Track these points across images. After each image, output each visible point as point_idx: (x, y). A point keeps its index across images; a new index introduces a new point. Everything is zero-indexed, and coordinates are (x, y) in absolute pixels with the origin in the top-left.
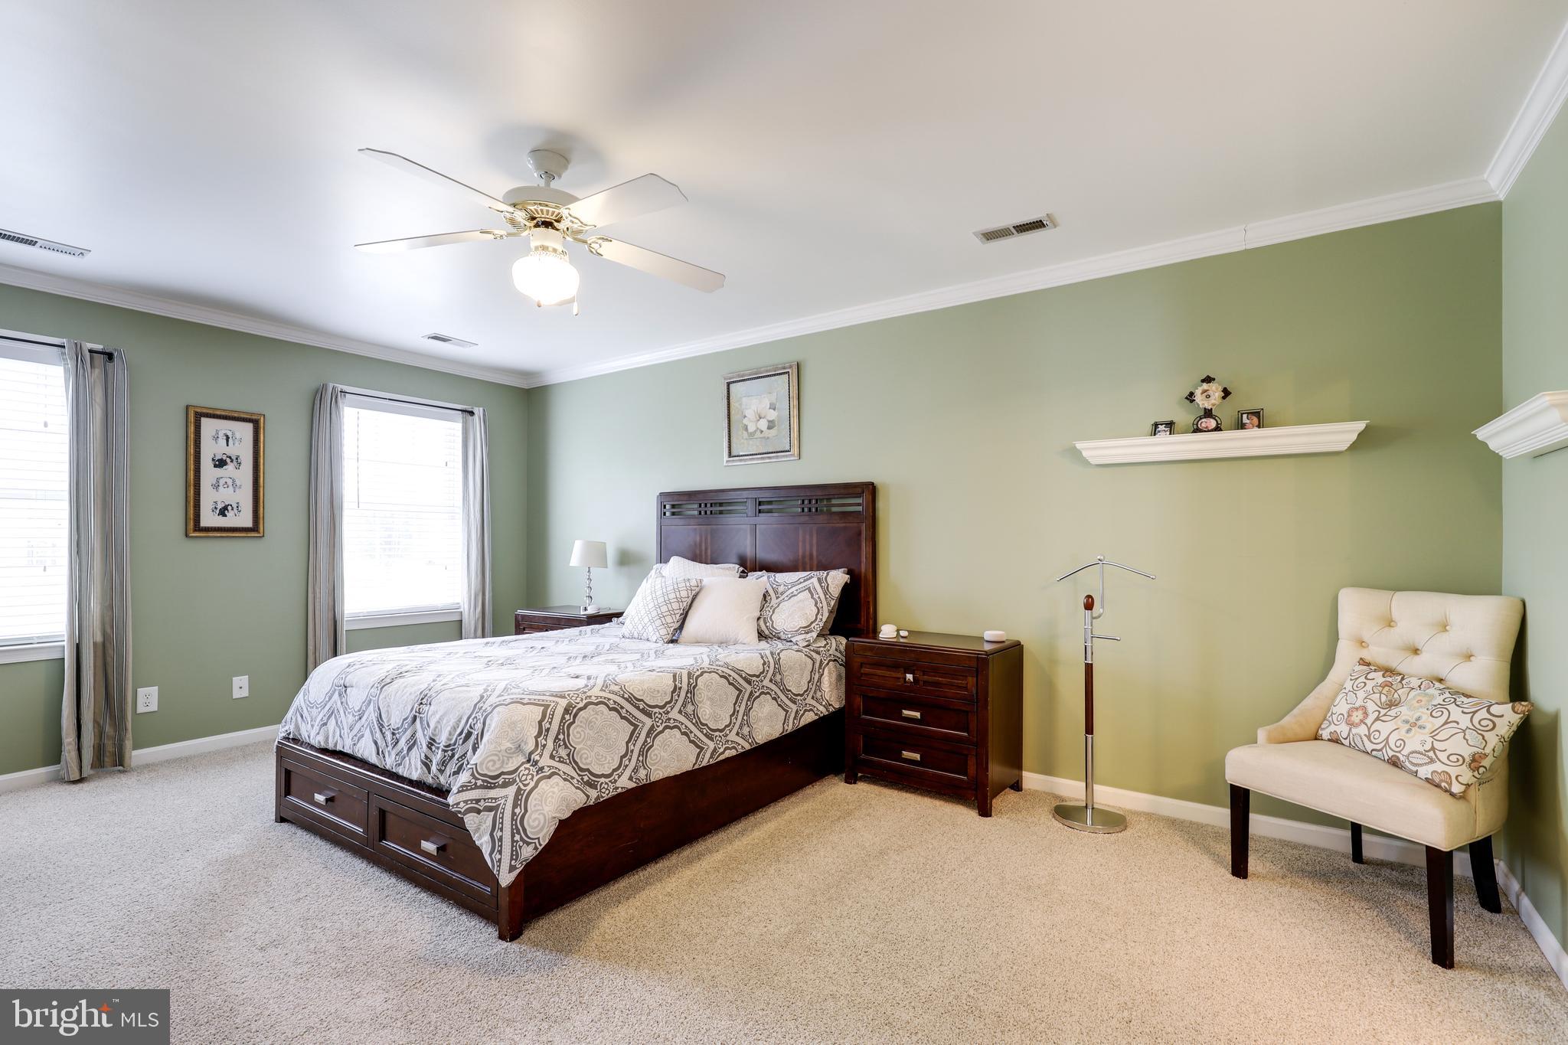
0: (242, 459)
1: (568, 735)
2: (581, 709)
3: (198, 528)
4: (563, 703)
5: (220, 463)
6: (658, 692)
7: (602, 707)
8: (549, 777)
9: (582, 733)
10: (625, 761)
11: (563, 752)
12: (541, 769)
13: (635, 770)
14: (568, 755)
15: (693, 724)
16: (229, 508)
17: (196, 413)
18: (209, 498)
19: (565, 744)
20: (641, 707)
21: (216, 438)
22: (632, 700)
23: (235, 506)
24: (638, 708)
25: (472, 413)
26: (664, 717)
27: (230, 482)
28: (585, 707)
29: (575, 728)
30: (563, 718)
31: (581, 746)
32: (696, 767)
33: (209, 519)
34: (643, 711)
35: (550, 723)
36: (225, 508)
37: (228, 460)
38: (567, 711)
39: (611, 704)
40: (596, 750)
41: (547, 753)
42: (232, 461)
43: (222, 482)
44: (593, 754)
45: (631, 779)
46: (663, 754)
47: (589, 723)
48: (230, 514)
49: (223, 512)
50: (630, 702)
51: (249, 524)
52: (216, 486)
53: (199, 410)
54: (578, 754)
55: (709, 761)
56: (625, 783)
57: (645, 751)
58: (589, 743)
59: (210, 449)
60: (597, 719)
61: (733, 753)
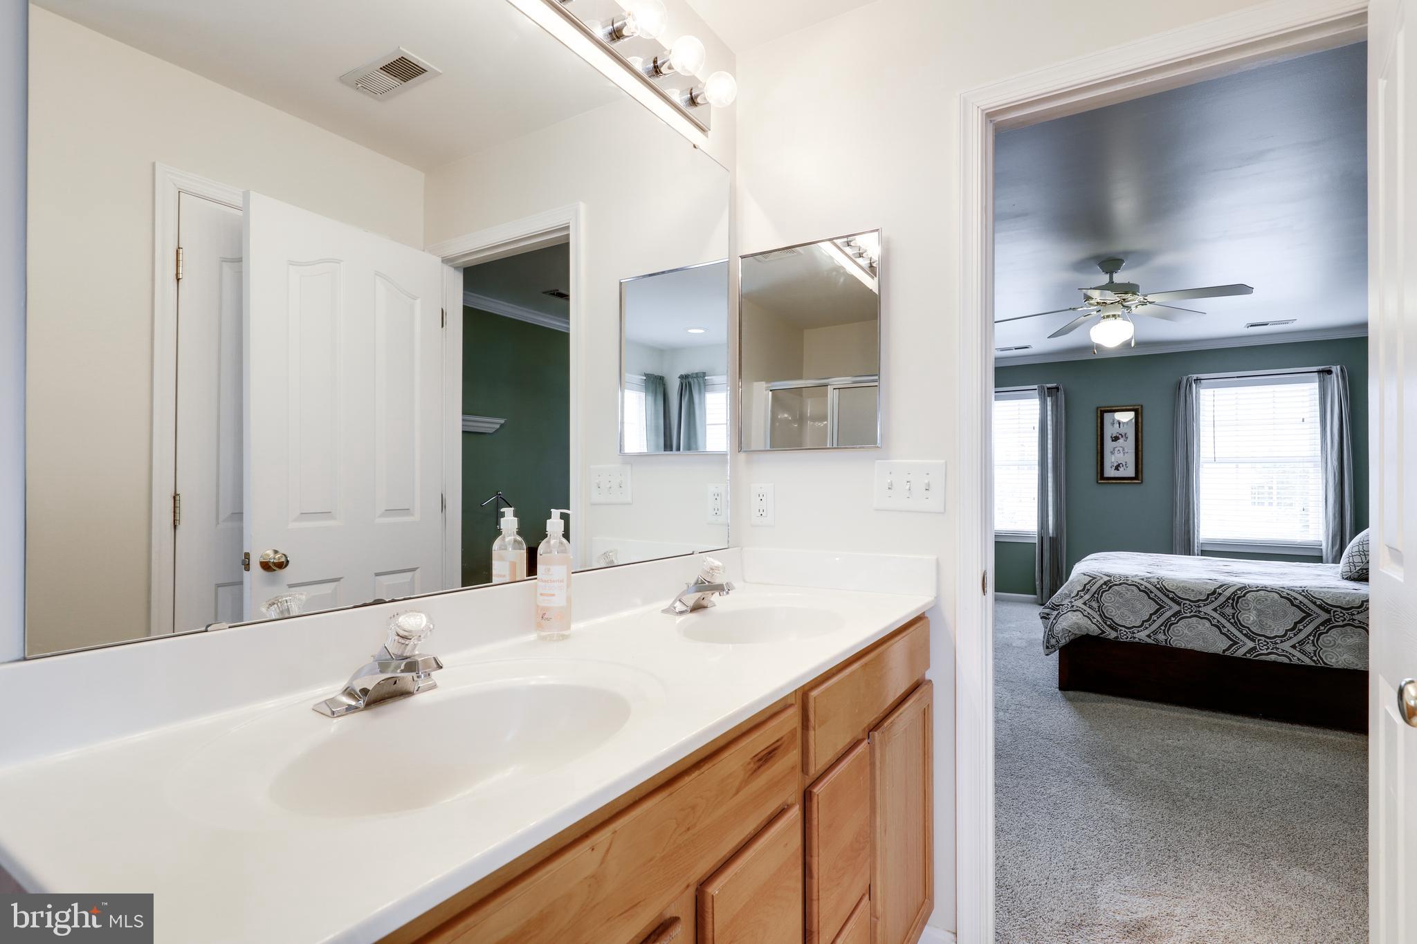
0: (1128, 435)
1: (1101, 596)
2: (1116, 585)
3: (1102, 477)
4: (1106, 579)
5: (1115, 439)
6: (1193, 591)
7: (1134, 588)
8: (1074, 611)
9: (1113, 599)
10: (1147, 624)
11: (1095, 605)
12: (1073, 606)
13: (1155, 632)
14: (1099, 607)
15: (1231, 623)
16: (1121, 465)
17: (1101, 411)
18: (1110, 460)
19: (1097, 600)
20: (1171, 596)
21: (1113, 424)
22: (1163, 590)
23: (1124, 464)
24: (1168, 596)
25: (1330, 372)
26: (1194, 609)
27: (1121, 449)
28: (1120, 584)
29: (1108, 594)
30: (1101, 586)
31: (1109, 604)
32: (1227, 653)
33: (1110, 472)
34: (1172, 599)
35: (1091, 587)
36: (1118, 466)
37: (1120, 436)
38: (1105, 583)
39: (1142, 588)
40: (1121, 610)
41: (1082, 601)
42: (1122, 437)
43: (1116, 449)
44: (1119, 612)
45: (1149, 636)
46: (1186, 631)
47: (1120, 594)
48: (1121, 469)
49: (1117, 468)
50: (1160, 591)
51: (1133, 475)
52: (1112, 453)
53: (1102, 409)
54: (1105, 607)
55: (1245, 655)
56: (1142, 636)
57: (1168, 624)
58: (1117, 605)
59: (1109, 431)
60: (1127, 593)
61: (1286, 661)
